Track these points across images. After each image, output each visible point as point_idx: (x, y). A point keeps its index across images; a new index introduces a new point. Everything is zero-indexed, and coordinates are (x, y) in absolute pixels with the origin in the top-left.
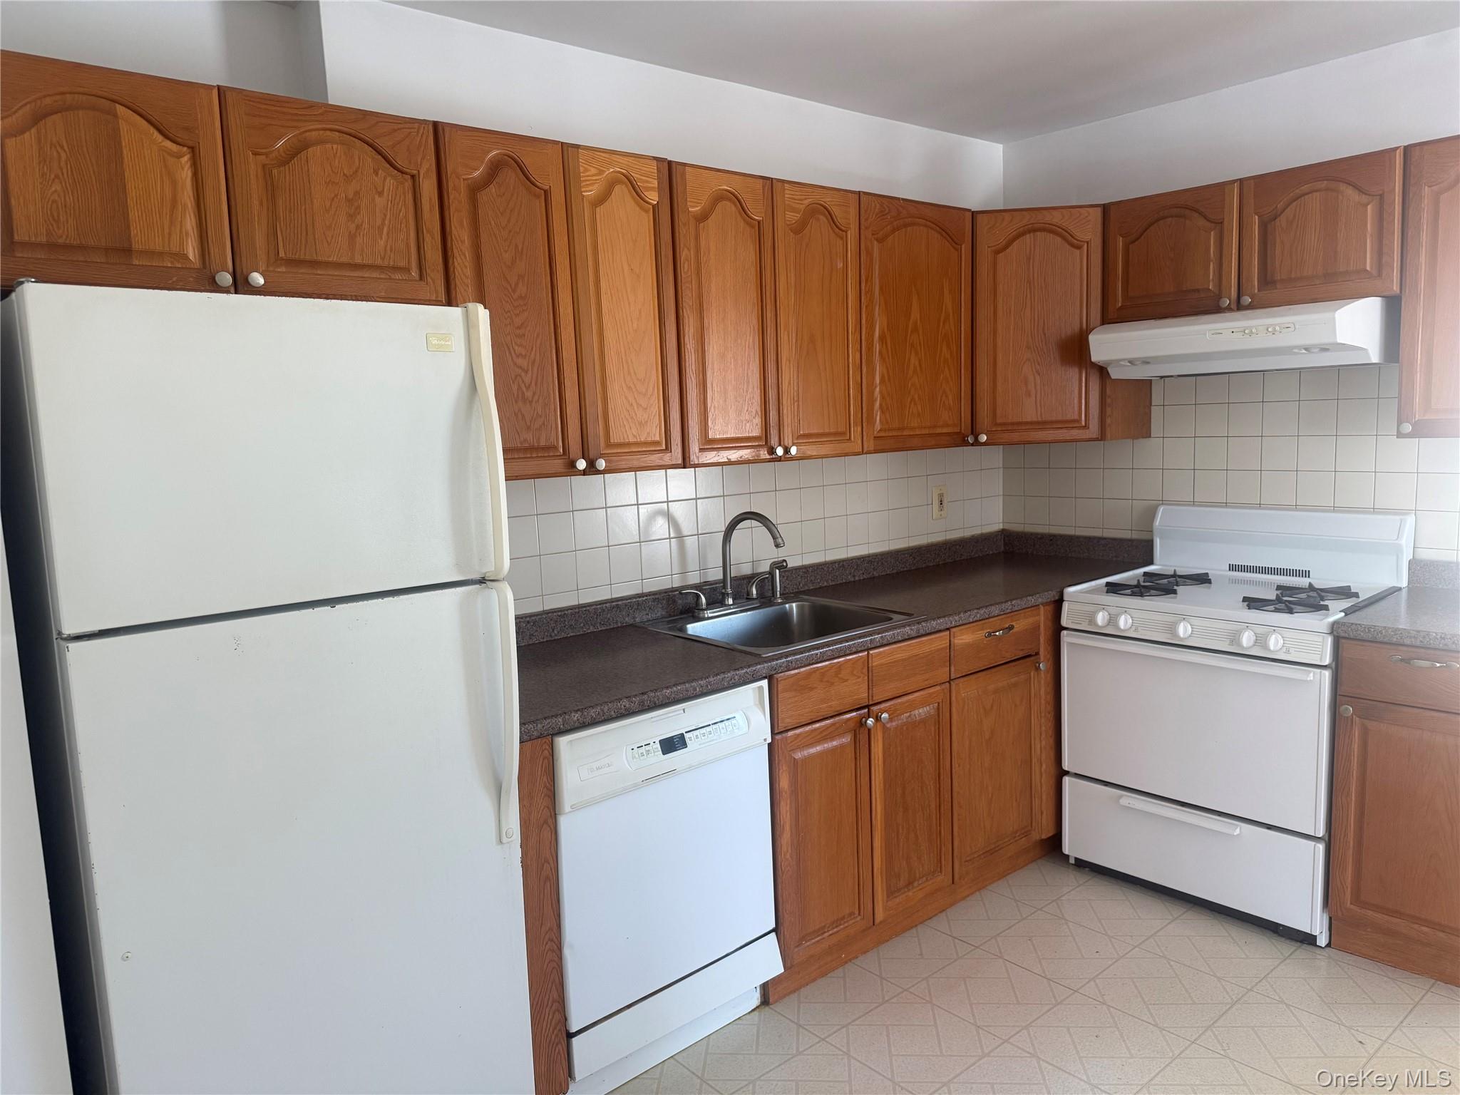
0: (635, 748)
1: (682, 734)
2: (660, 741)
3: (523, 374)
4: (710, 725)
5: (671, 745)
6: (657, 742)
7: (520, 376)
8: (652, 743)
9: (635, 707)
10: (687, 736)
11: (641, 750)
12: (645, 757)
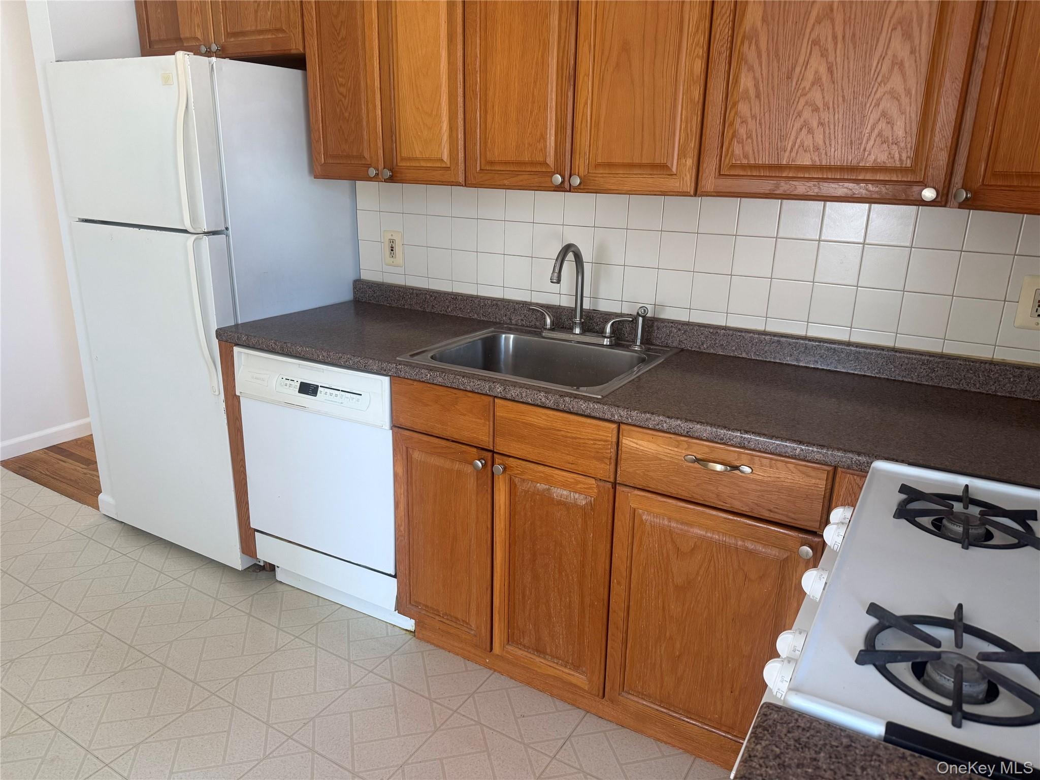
0: (284, 379)
1: (318, 386)
2: (301, 382)
3: (343, 99)
4: (339, 390)
5: (308, 389)
6: (299, 382)
7: (342, 101)
8: (295, 381)
9: (278, 349)
10: (320, 389)
11: (288, 382)
12: (287, 387)
